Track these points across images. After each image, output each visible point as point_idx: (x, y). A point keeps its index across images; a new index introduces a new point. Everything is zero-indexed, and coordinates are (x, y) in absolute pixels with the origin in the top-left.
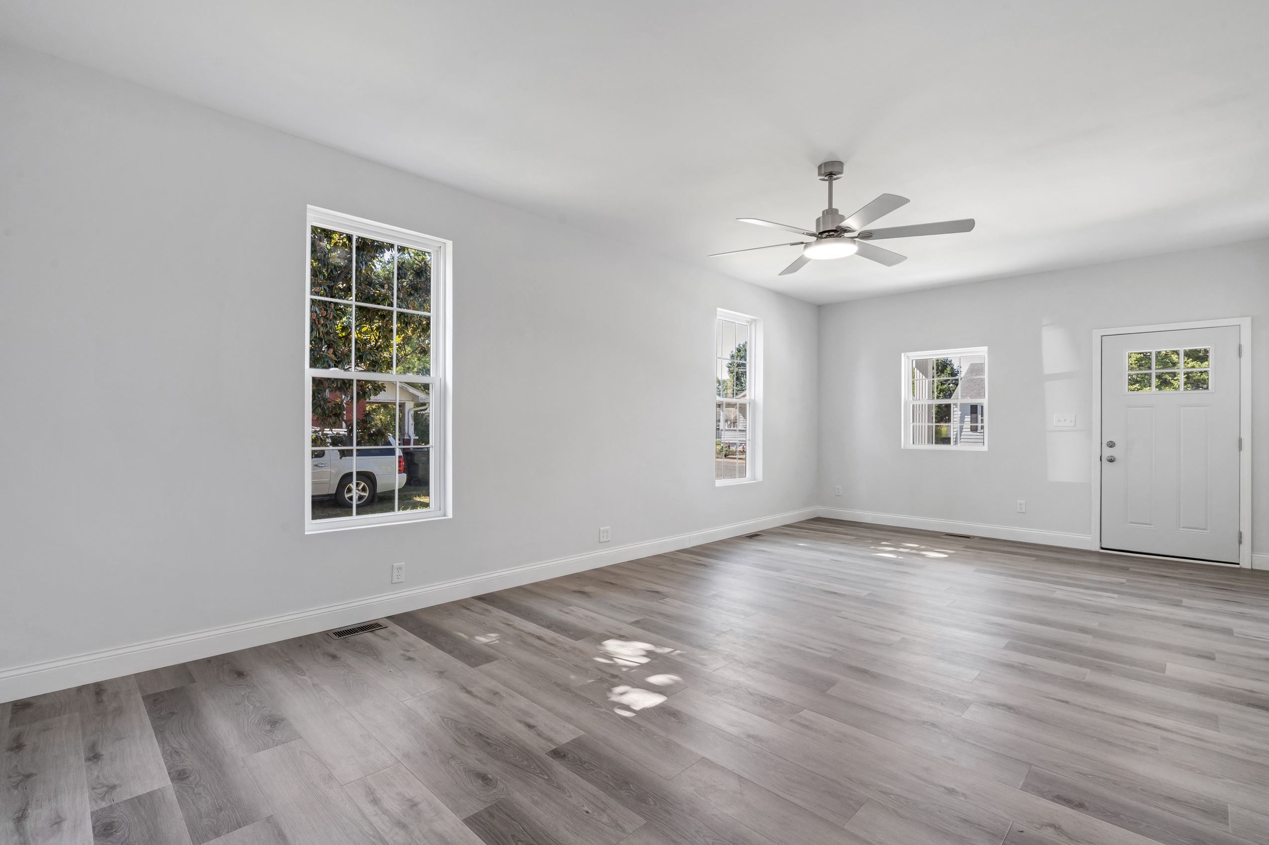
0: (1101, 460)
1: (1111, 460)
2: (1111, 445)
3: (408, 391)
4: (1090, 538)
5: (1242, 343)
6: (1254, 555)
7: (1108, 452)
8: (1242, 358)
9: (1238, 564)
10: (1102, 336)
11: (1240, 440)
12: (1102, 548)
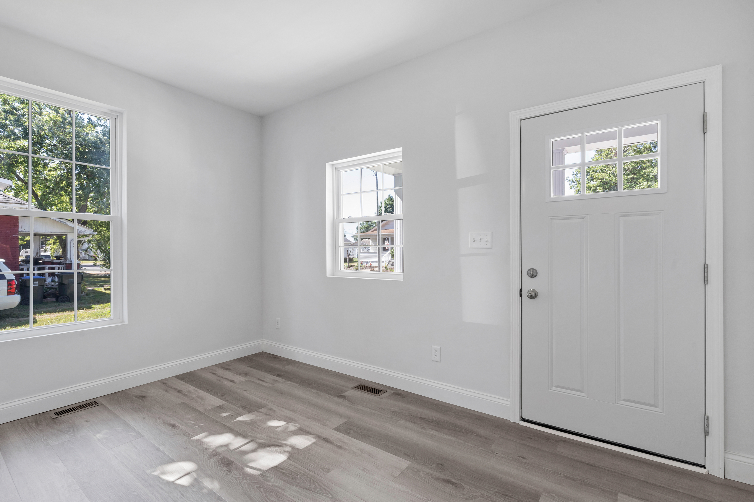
0: (521, 296)
1: (533, 296)
2: (533, 274)
3: (67, 225)
4: (509, 403)
5: (707, 110)
6: (728, 456)
7: (529, 284)
8: (707, 135)
9: (704, 467)
10: (521, 120)
11: (706, 268)
12: (524, 420)
